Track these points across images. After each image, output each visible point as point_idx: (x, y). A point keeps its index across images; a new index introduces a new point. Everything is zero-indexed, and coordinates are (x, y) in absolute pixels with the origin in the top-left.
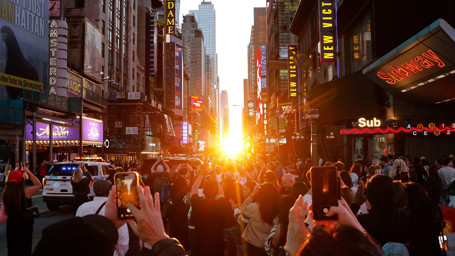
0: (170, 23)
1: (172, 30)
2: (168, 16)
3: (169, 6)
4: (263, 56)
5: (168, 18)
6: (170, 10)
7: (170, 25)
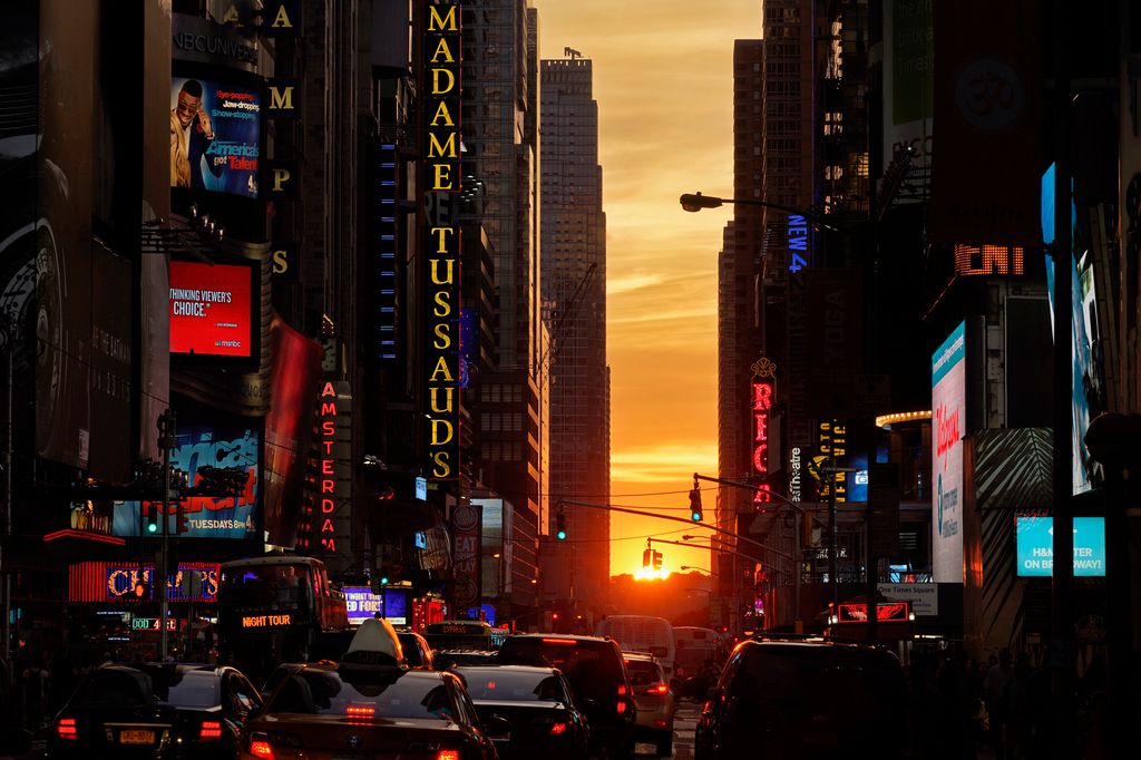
0: (441, 152)
1: (447, 176)
2: (434, 124)
3: (436, 86)
4: (795, 257)
5: (433, 129)
6: (440, 98)
7: (438, 159)
